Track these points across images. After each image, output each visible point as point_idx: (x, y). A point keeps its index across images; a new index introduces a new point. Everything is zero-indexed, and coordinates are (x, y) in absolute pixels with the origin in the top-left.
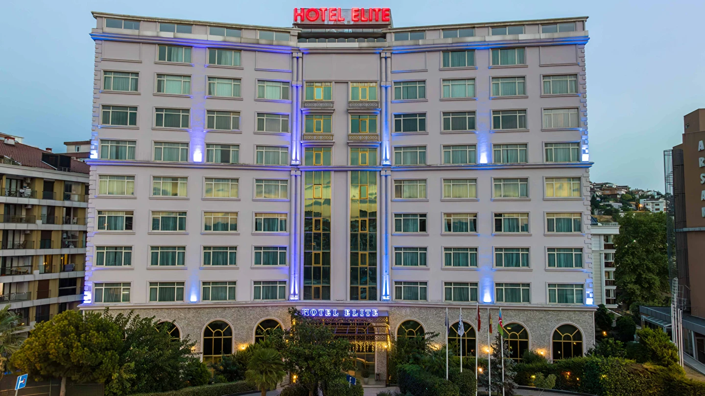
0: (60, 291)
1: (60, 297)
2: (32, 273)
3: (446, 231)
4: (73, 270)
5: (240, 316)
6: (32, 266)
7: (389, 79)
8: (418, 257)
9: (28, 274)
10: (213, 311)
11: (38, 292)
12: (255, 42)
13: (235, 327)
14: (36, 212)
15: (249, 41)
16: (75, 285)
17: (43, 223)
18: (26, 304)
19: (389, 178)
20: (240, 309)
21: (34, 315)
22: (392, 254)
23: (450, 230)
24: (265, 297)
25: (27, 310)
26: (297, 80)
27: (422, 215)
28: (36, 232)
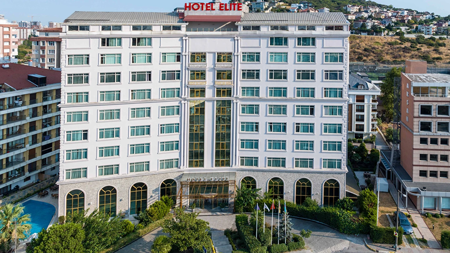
0: (42, 152)
1: (43, 155)
2: (25, 147)
3: (269, 131)
4: (49, 139)
5: (152, 179)
6: (25, 143)
7: (239, 51)
8: (254, 144)
9: (23, 148)
10: (136, 178)
11: (29, 156)
12: (160, 33)
13: (149, 185)
14: (26, 113)
15: (156, 33)
16: (52, 146)
17: (30, 118)
18: (22, 165)
19: (238, 104)
20: (152, 176)
21: (28, 169)
22: (239, 143)
23: (271, 131)
24: (166, 167)
25: (23, 167)
26: (185, 52)
27: (256, 123)
28: (26, 124)
